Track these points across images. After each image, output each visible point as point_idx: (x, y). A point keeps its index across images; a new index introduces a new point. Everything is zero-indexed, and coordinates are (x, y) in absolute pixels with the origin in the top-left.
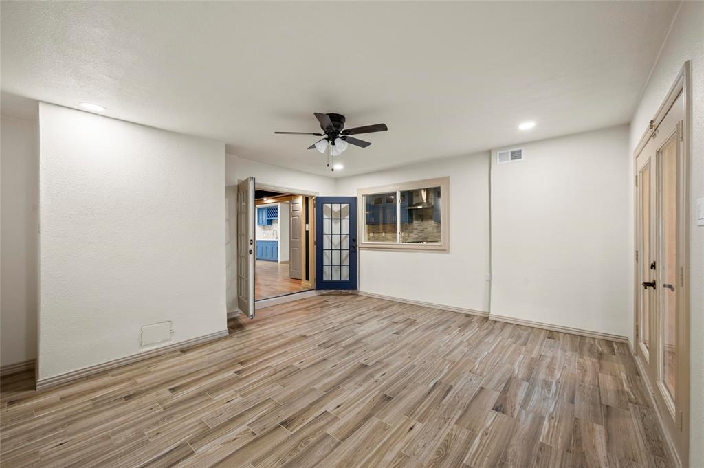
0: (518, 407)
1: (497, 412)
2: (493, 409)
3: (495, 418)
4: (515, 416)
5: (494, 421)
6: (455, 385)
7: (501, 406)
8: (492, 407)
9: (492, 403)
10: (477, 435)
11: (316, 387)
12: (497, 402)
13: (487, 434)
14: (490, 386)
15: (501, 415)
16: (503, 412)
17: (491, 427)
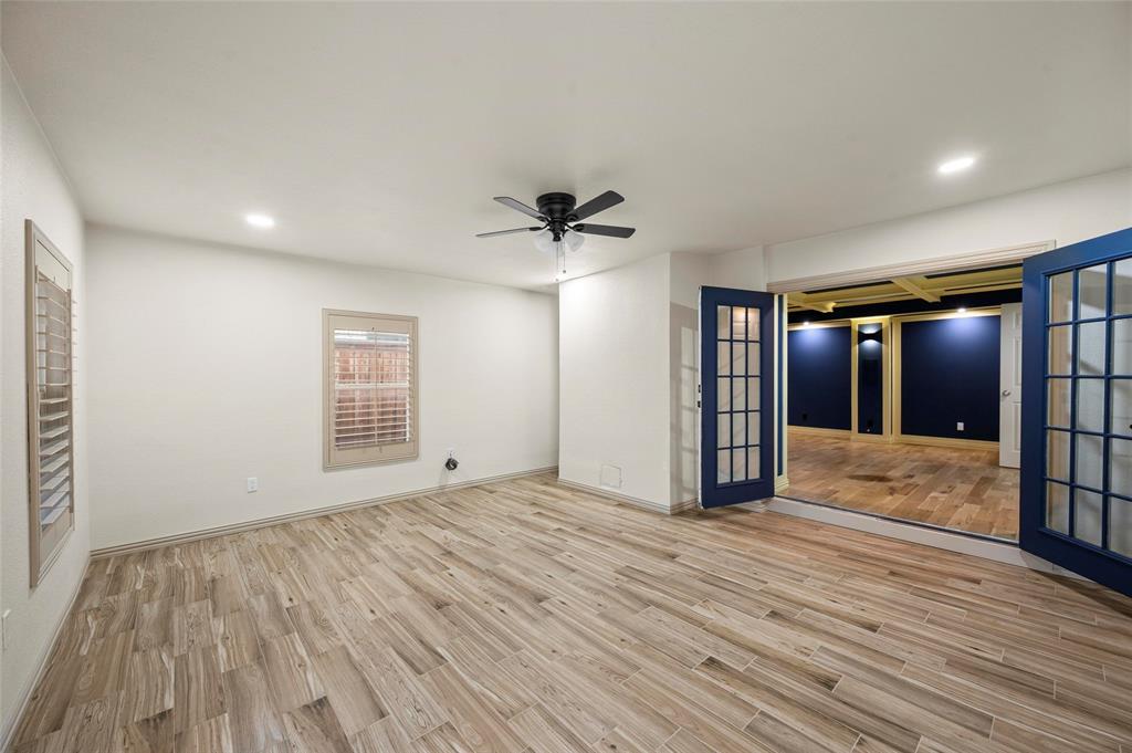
0: (295, 737)
1: (315, 699)
2: (325, 698)
3: (310, 690)
4: (286, 718)
5: (308, 685)
6: (422, 680)
7: (319, 713)
8: (329, 698)
9: (337, 704)
10: (309, 656)
12: (333, 715)
13: (300, 666)
14: (376, 728)
15: (307, 700)
16: (307, 707)
17: (303, 676)
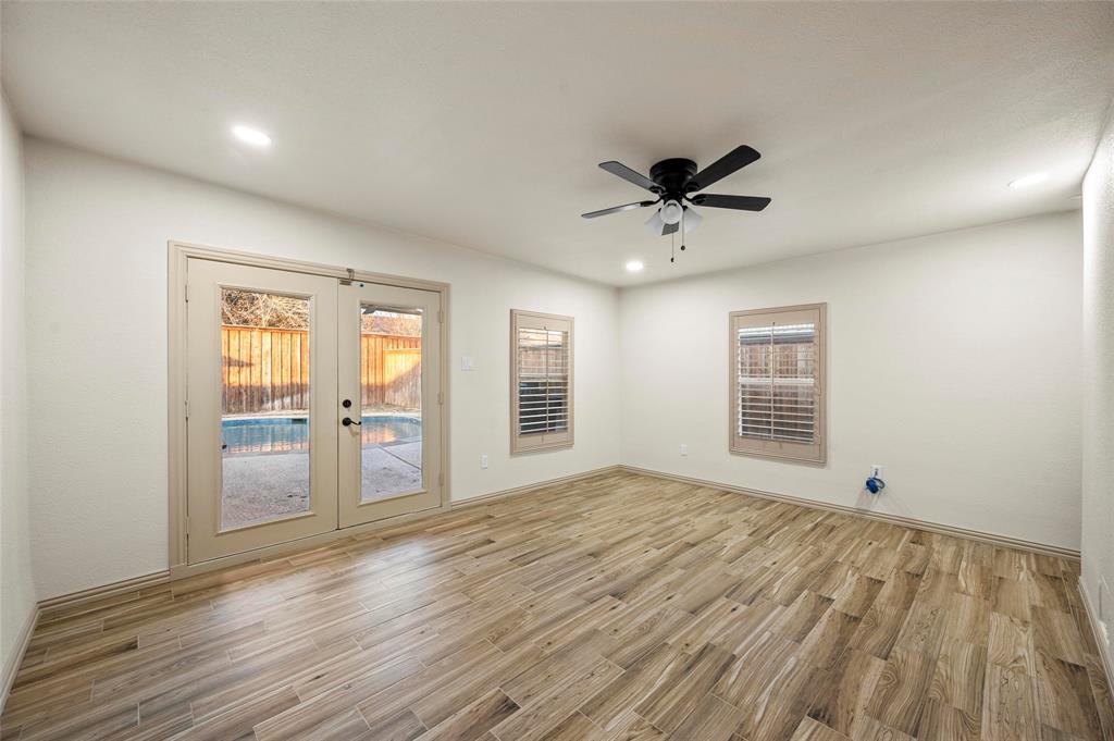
11: (679, 572)
